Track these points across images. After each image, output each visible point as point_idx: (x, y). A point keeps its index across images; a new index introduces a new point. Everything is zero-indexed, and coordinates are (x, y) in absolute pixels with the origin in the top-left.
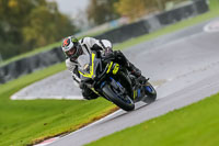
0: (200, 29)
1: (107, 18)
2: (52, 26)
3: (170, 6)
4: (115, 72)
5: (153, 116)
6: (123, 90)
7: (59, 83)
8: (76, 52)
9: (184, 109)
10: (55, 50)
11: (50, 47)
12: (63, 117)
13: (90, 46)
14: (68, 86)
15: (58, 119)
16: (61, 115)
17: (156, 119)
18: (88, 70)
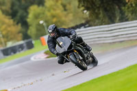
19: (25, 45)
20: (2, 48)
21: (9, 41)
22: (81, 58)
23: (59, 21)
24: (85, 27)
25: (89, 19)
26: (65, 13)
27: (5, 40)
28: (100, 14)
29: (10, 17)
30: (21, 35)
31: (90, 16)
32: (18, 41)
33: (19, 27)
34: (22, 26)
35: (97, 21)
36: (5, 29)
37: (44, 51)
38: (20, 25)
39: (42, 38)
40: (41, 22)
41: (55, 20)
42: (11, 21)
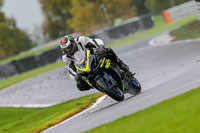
0: (146, 43)
1: (61, 33)
2: (11, 41)
3: (118, 22)
4: (107, 66)
5: (102, 123)
6: (114, 83)
7: (18, 92)
8: (72, 50)
9: (131, 116)
10: (14, 62)
11: (10, 60)
12: (21, 124)
13: (84, 44)
14: (25, 95)
15: (17, 125)
16: (20, 121)
17: (106, 125)
18: (84, 65)
19: (141, 23)
20: (107, 28)
30: (134, 8)
32: (131, 17)
37: (168, 31)
39: (165, 12)
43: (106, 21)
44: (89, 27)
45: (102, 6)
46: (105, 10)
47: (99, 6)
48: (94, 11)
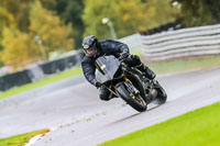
3: (54, 56)
19: (78, 57)
20: (41, 62)
21: (53, 50)
22: (137, 91)
23: (134, 19)
24: (175, 29)
25: (181, 15)
26: (143, 6)
27: (47, 48)
28: (198, 7)
29: (55, 12)
30: (72, 40)
31: (182, 12)
32: (68, 50)
33: (69, 29)
34: (73, 26)
35: (194, 19)
36: (46, 32)
38: (70, 25)
40: (105, 21)
41: (126, 17)
42: (57, 19)
43: (40, 54)
44: (21, 60)
45: (37, 38)
46: (40, 42)
47: (33, 38)
48: (28, 43)
